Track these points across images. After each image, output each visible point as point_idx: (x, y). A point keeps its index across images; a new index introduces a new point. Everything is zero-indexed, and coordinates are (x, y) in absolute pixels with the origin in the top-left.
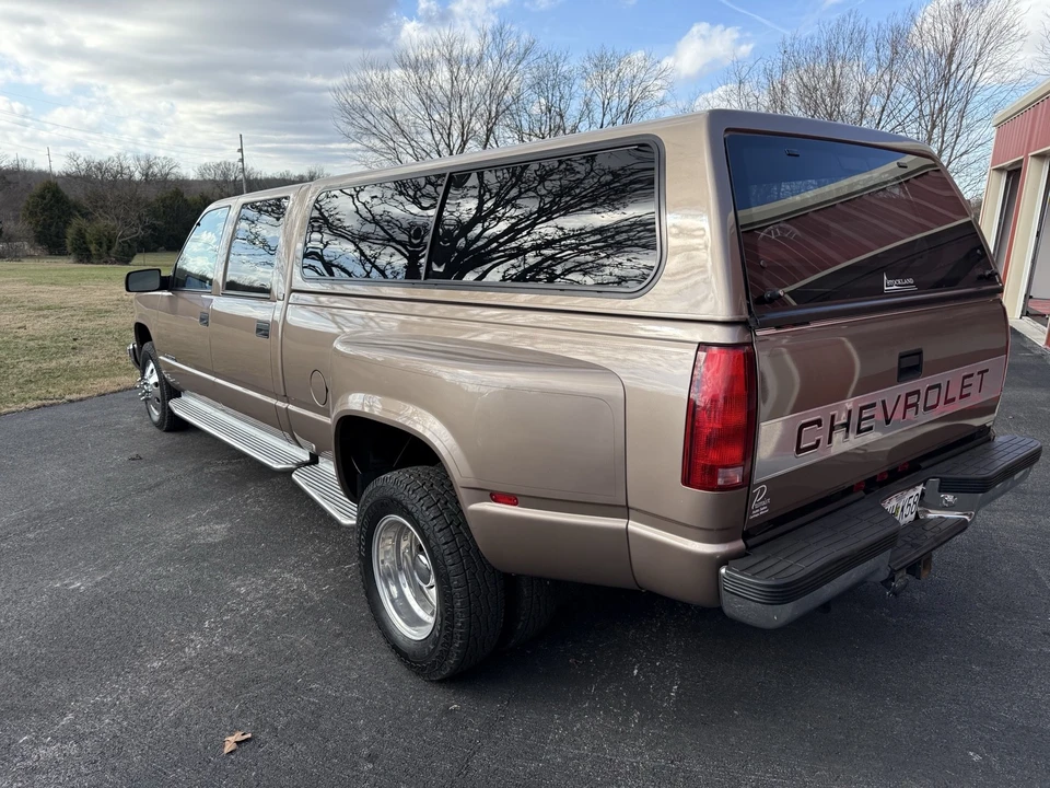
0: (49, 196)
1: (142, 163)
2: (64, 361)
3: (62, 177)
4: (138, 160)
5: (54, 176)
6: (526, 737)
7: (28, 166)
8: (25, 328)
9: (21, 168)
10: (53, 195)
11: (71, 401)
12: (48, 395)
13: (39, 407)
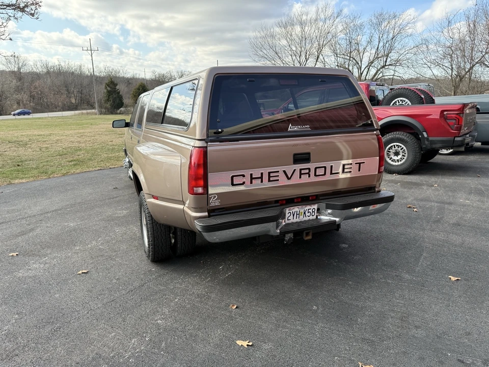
0: (141, 89)
1: (180, 74)
2: (117, 154)
3: (150, 81)
4: (178, 73)
5: (147, 80)
6: (168, 280)
7: (137, 76)
8: (112, 141)
9: (135, 77)
10: (143, 89)
11: (110, 168)
12: (105, 166)
13: (99, 170)
